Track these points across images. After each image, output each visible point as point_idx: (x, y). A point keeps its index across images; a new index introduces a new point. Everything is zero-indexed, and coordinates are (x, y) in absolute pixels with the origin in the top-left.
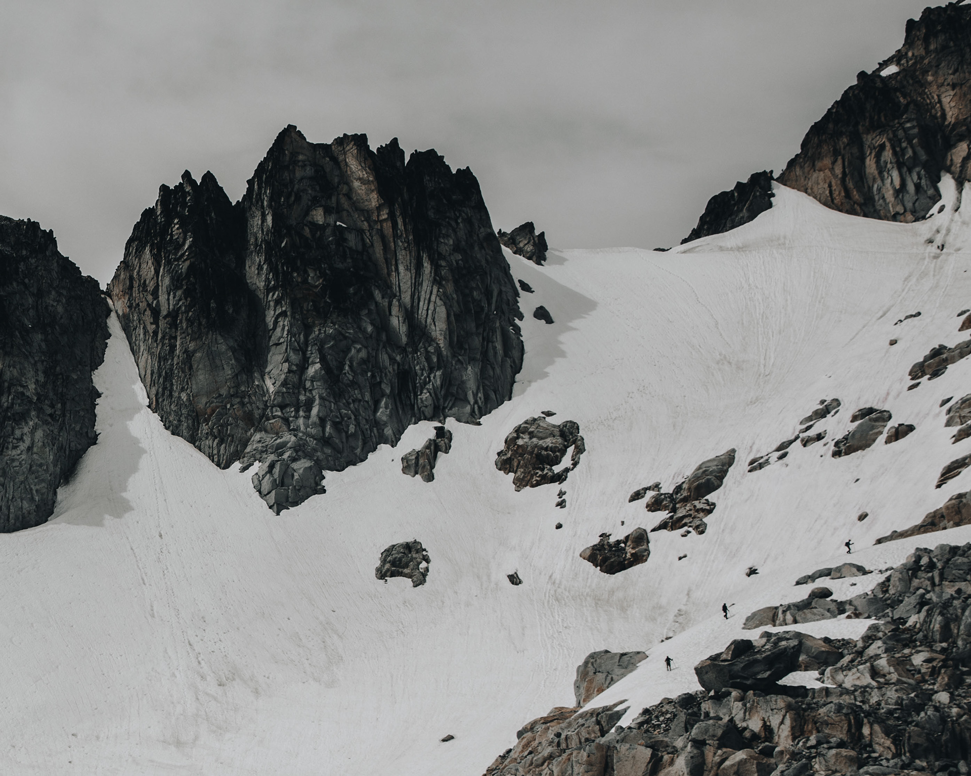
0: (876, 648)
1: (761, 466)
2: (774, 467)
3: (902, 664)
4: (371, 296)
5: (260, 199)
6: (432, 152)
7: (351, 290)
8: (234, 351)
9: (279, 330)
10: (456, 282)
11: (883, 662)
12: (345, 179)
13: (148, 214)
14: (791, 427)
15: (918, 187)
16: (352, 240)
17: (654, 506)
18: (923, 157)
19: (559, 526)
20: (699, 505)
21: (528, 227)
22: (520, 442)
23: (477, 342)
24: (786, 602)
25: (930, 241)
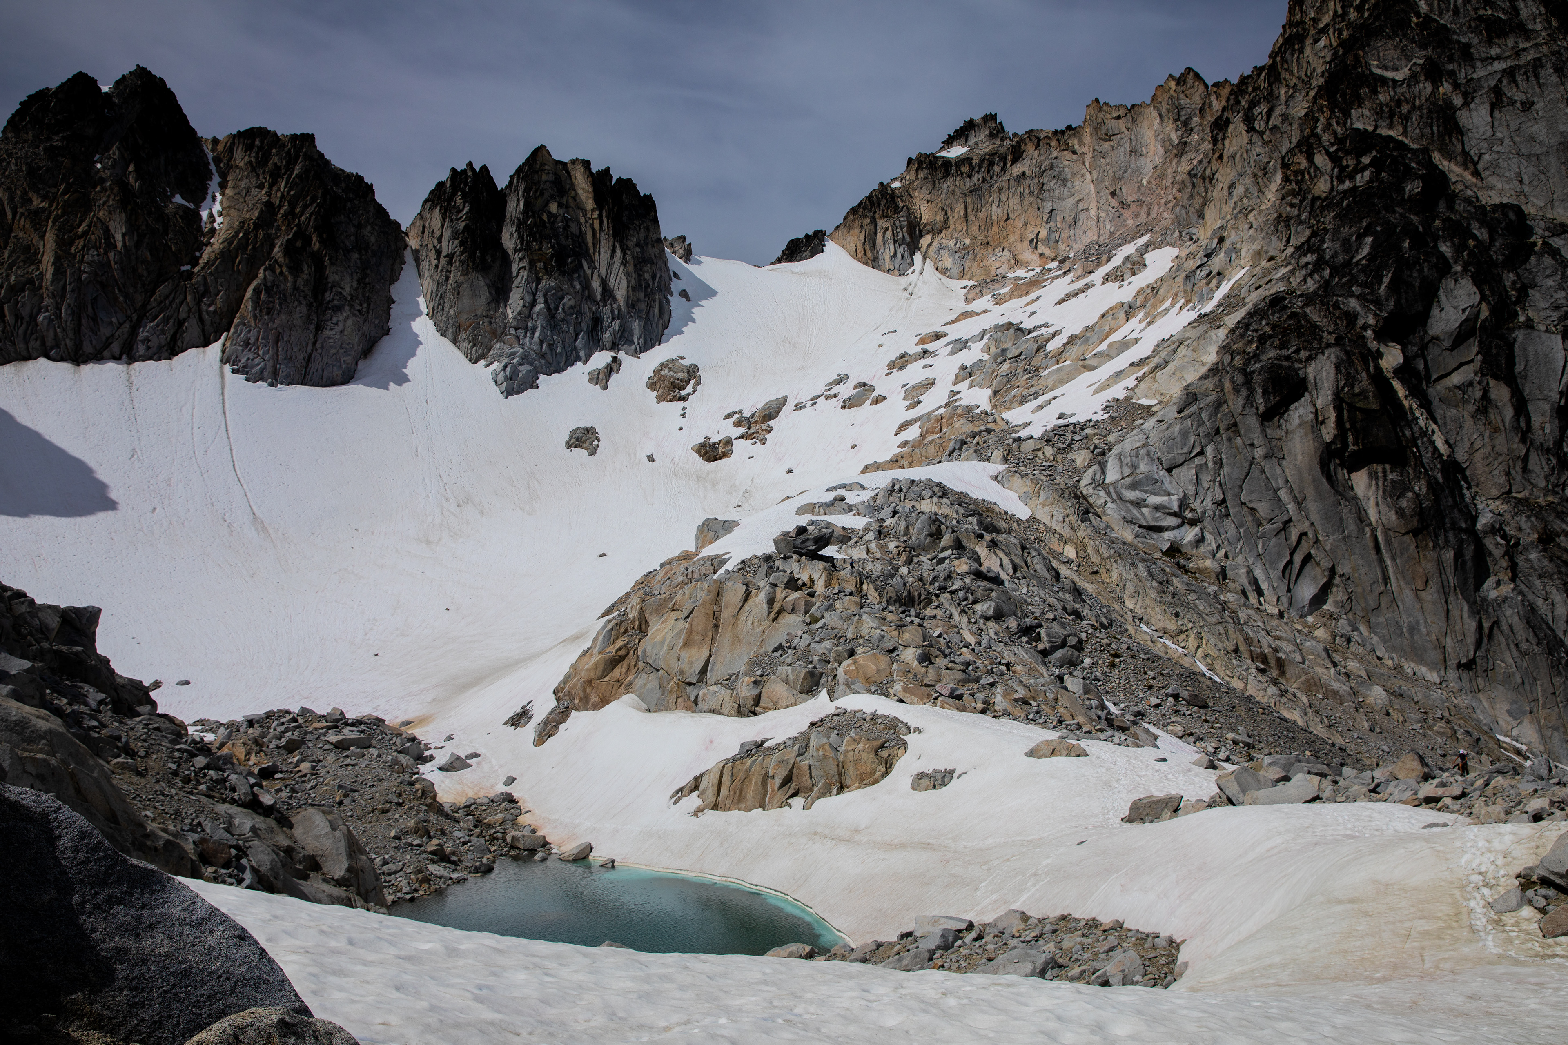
0: (870, 536)
1: (801, 408)
2: (808, 410)
3: (883, 547)
4: (581, 266)
5: (517, 189)
6: (630, 180)
7: (570, 260)
8: (489, 287)
9: (520, 278)
10: (635, 266)
11: (873, 546)
12: (573, 187)
13: (440, 185)
14: (820, 388)
15: (903, 256)
16: (573, 227)
17: (738, 424)
18: (908, 239)
19: (681, 429)
20: (764, 427)
21: (683, 238)
22: (663, 373)
23: (643, 306)
24: (820, 501)
25: (906, 289)
